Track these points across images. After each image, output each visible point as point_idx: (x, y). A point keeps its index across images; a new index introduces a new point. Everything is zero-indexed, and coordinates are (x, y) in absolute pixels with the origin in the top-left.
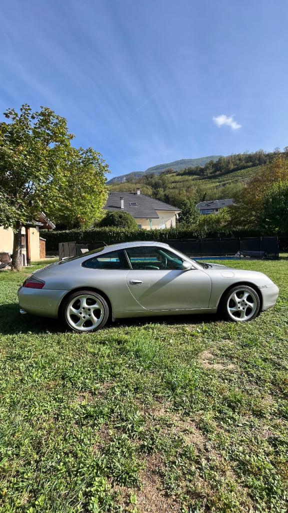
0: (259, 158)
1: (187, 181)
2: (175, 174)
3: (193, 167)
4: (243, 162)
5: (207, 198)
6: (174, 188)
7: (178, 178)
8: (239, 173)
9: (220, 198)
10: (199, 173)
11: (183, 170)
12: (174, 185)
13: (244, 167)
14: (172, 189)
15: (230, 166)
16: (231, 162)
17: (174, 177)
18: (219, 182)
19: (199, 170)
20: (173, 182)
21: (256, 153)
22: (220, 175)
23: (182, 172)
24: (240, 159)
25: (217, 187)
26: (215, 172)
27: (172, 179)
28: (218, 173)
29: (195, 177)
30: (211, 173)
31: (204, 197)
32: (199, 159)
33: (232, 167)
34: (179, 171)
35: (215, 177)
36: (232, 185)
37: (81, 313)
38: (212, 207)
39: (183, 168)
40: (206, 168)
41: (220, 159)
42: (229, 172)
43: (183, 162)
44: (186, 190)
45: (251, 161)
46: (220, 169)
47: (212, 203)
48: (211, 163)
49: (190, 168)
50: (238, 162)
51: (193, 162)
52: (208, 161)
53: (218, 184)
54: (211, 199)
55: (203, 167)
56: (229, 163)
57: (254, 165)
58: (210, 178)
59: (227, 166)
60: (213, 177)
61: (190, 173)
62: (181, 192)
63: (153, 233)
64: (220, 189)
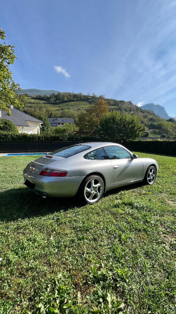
0: (80, 96)
1: (39, 103)
2: (30, 97)
3: (42, 95)
4: (72, 97)
5: (52, 116)
6: (30, 107)
7: (33, 101)
8: (70, 103)
9: (61, 117)
10: (46, 99)
11: (36, 96)
12: (30, 105)
13: (73, 101)
14: (28, 107)
15: (65, 98)
16: (65, 96)
17: (30, 100)
18: (59, 107)
19: (46, 97)
20: (29, 103)
21: (78, 94)
22: (60, 103)
23: (35, 97)
24: (70, 96)
25: (58, 110)
26: (56, 100)
27: (28, 101)
28: (58, 101)
29: (43, 101)
30: (53, 101)
31: (51, 115)
32: (45, 91)
33: (66, 99)
34: (33, 96)
35: (56, 104)
36: (67, 110)
37: (92, 191)
38: (56, 122)
39: (35, 95)
40: (51, 97)
41: (59, 93)
42: (64, 102)
43: (34, 90)
44: (39, 110)
45: (76, 98)
46: (59, 99)
47: (56, 119)
48: (53, 95)
49: (40, 95)
50: (69, 97)
51: (41, 92)
52: (52, 93)
53: (58, 108)
54: (55, 117)
55: (49, 96)
56: (64, 97)
57: (77, 100)
58: (53, 104)
59: (63, 98)
60: (55, 104)
61: (40, 98)
62: (36, 110)
63: (33, 137)
64: (61, 111)
